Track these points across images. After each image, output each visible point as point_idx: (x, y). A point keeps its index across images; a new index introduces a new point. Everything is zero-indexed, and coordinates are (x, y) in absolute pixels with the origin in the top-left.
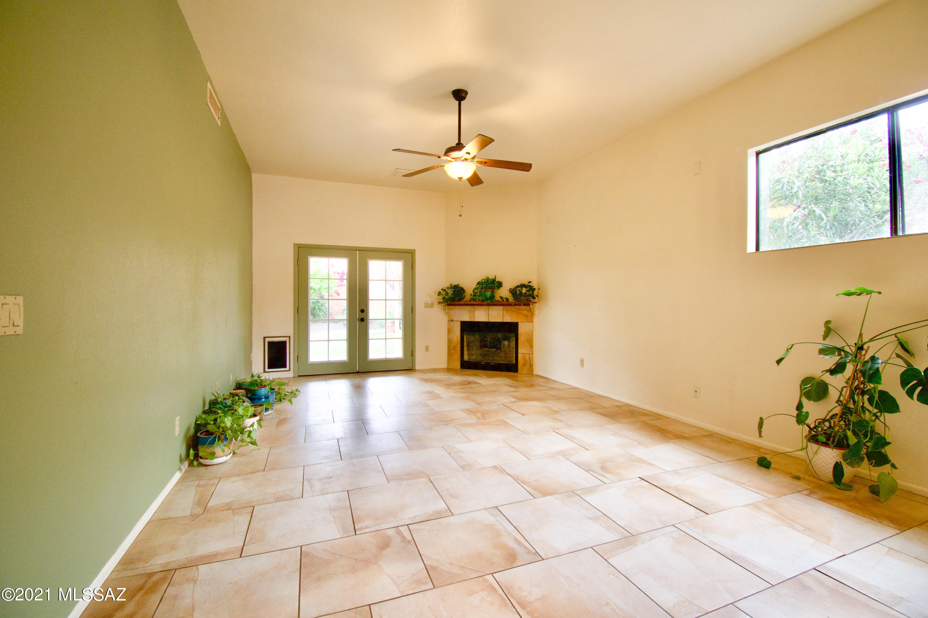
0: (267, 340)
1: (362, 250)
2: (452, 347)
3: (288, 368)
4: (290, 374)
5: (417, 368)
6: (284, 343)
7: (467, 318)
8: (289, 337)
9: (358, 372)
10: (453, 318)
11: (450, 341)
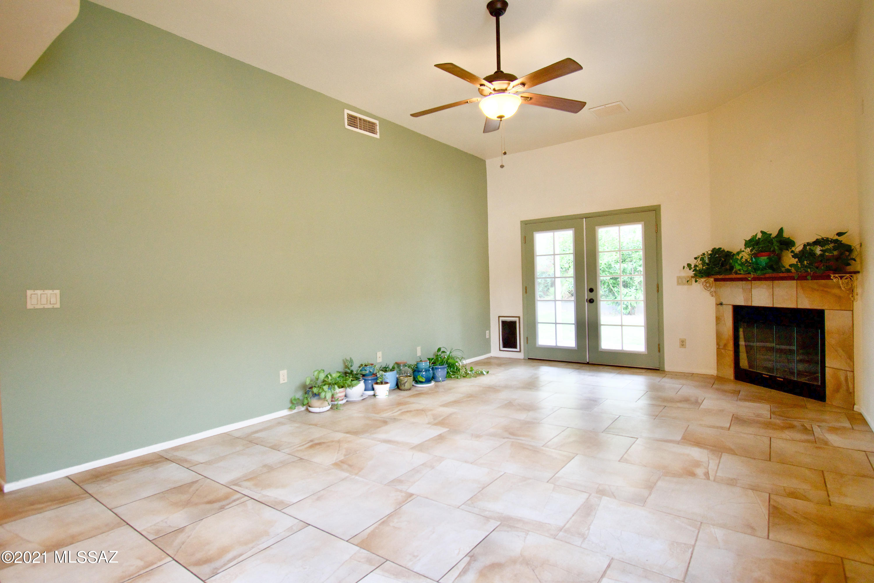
0: (501, 319)
1: (587, 216)
2: (722, 344)
3: (518, 349)
4: (521, 356)
5: (667, 368)
6: (514, 323)
7: (741, 302)
8: (519, 317)
9: (588, 363)
10: (722, 301)
11: (719, 336)
